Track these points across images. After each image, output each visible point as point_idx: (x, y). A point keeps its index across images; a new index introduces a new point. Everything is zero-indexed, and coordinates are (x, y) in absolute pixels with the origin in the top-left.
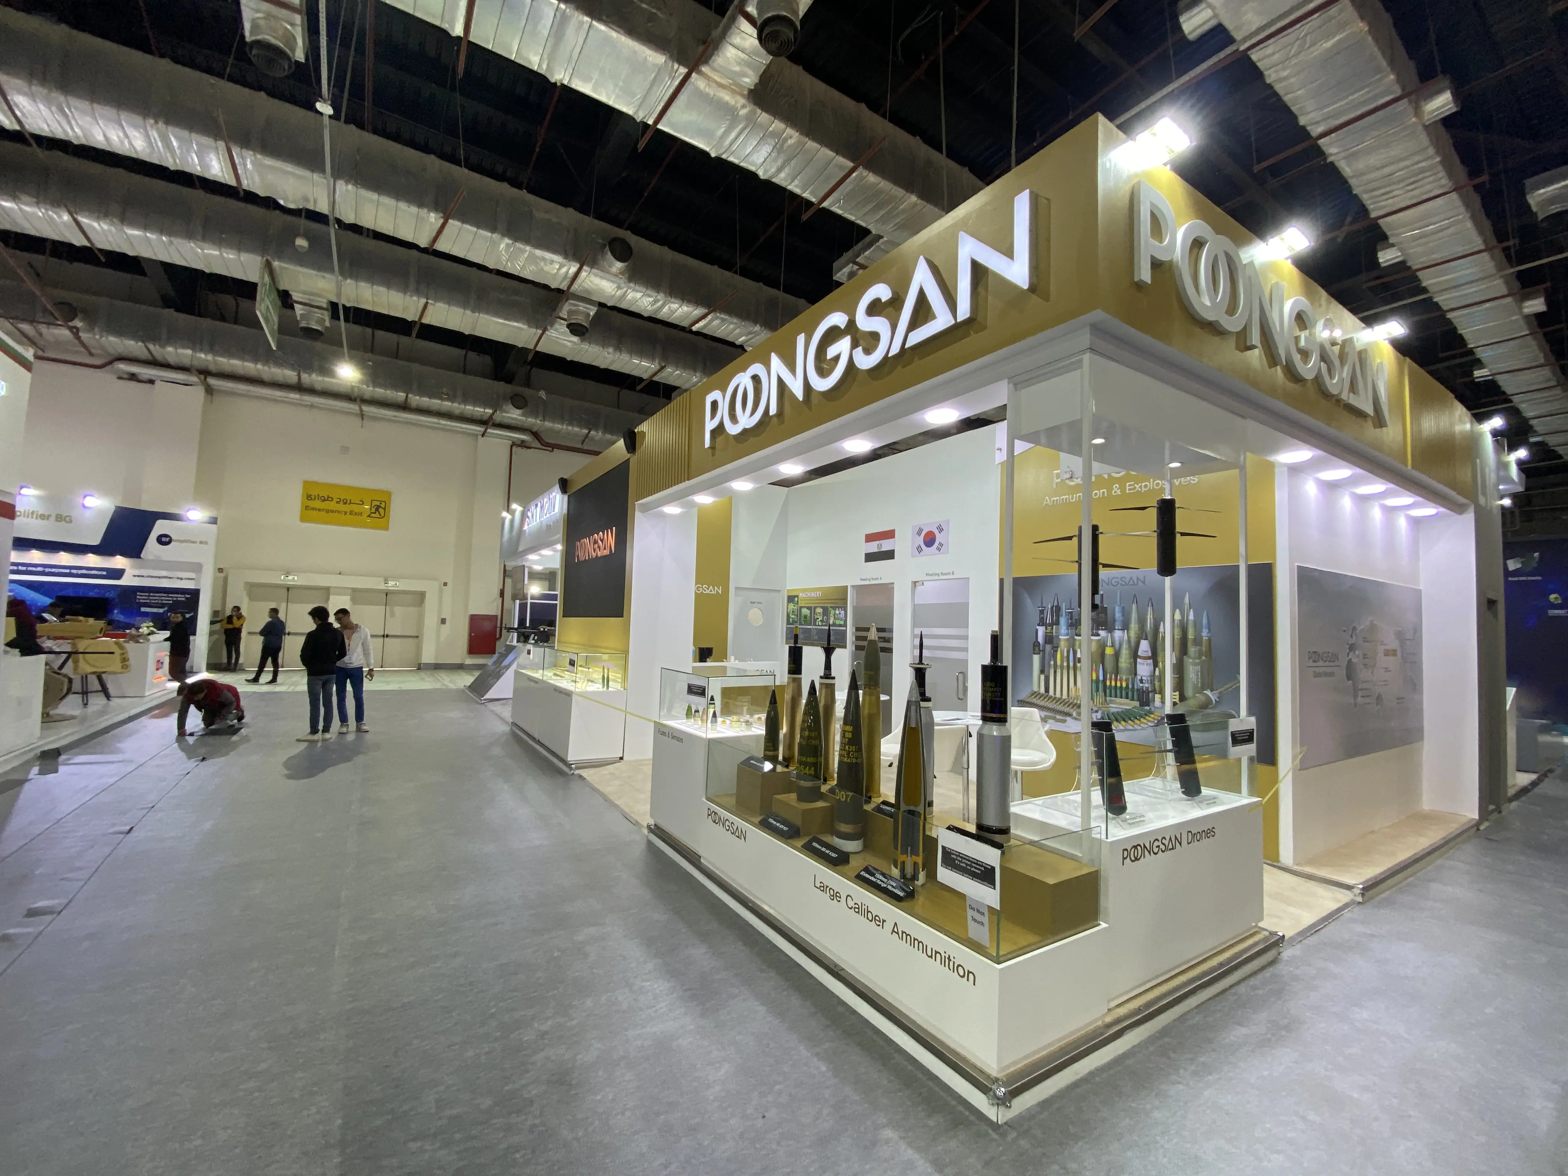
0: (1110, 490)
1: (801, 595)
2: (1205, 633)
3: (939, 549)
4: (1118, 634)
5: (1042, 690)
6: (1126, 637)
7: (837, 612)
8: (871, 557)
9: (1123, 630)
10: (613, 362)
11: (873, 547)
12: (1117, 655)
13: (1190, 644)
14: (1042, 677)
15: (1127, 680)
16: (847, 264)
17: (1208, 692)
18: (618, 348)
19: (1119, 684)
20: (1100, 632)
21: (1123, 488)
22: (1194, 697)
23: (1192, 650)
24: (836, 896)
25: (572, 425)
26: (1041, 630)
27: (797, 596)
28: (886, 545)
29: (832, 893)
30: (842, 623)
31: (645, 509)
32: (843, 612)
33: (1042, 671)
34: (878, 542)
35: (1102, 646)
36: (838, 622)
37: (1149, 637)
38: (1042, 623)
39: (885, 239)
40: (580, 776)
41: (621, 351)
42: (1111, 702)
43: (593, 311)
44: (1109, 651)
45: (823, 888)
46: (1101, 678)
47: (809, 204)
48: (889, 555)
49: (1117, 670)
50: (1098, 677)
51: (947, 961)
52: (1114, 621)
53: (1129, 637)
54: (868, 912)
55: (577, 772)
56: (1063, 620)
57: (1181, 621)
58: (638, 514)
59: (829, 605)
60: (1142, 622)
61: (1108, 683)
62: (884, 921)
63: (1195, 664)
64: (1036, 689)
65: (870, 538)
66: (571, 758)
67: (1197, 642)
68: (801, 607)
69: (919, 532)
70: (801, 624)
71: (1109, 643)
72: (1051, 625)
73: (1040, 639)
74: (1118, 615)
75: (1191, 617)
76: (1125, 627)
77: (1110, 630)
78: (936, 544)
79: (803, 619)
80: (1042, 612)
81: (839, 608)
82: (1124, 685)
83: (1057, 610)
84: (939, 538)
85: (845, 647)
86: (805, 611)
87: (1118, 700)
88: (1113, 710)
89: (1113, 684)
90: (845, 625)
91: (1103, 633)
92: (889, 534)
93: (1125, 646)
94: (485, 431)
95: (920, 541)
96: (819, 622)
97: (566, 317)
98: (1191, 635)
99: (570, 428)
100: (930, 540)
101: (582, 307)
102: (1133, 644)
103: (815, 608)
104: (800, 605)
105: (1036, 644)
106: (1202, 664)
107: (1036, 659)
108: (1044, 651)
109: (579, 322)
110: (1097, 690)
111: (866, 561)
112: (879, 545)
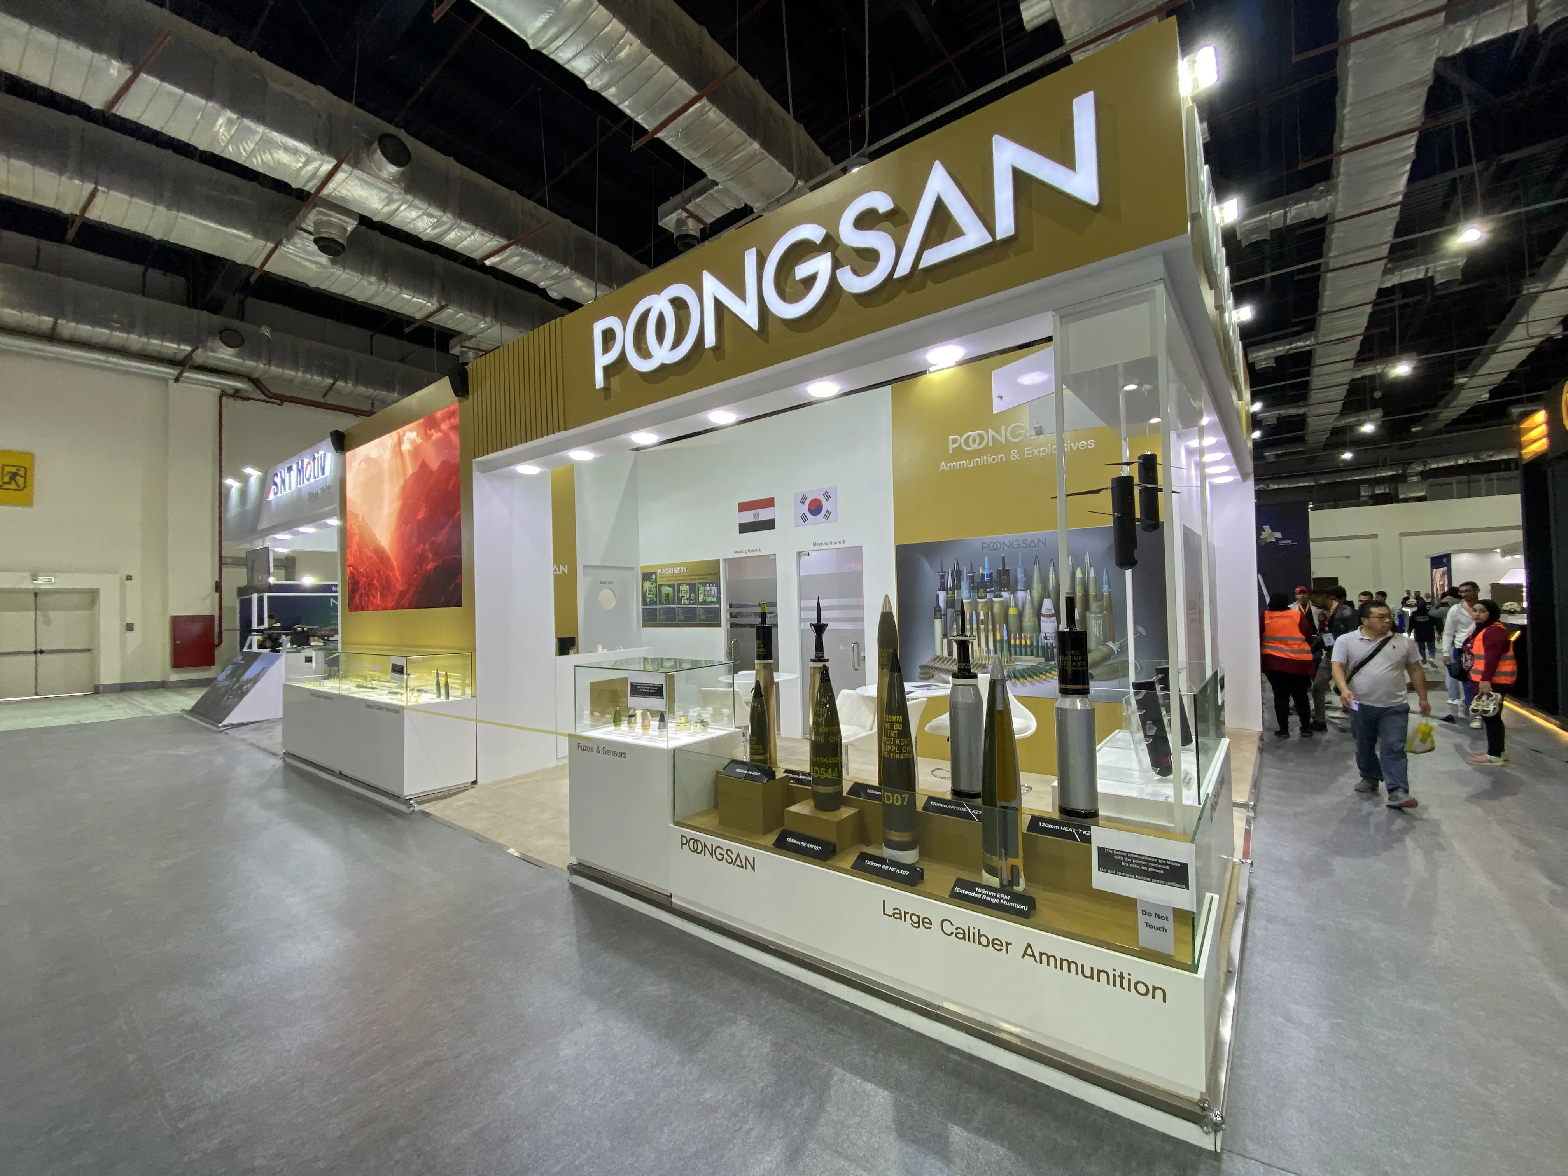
0: (1008, 455)
1: (659, 571)
2: (1105, 589)
3: (826, 517)
4: (1020, 594)
5: (946, 654)
6: (1029, 597)
7: (708, 588)
8: (745, 528)
9: (1026, 590)
10: (376, 294)
11: (749, 517)
12: (1020, 615)
13: (1091, 600)
14: (945, 641)
15: (1031, 638)
16: (675, 209)
17: (1110, 644)
18: (383, 277)
19: (1023, 642)
20: (1003, 594)
21: (1020, 453)
22: (1097, 649)
23: (1094, 606)
24: (923, 922)
25: (311, 373)
26: (942, 595)
27: (655, 573)
28: (764, 514)
29: (915, 919)
30: (715, 599)
31: (486, 468)
32: (715, 588)
33: (945, 636)
34: (754, 511)
35: (1006, 607)
36: (709, 599)
37: (1052, 595)
38: (943, 587)
39: (720, 187)
40: (426, 814)
41: (387, 281)
42: (1016, 660)
43: (351, 225)
44: (1012, 611)
45: (899, 915)
46: (1005, 638)
47: (642, 130)
48: (769, 525)
49: (1021, 630)
50: (1002, 636)
51: (1119, 979)
52: (1017, 581)
53: (1031, 597)
54: (980, 936)
55: (417, 808)
56: (964, 584)
57: (1083, 579)
58: (477, 476)
59: (697, 581)
60: (1044, 581)
61: (1013, 642)
62: (1008, 944)
63: (1097, 619)
64: (938, 653)
65: (744, 507)
66: (408, 791)
67: (1099, 597)
68: (660, 586)
69: (804, 499)
70: (661, 604)
71: (1012, 604)
72: (953, 589)
73: (942, 604)
74: (1020, 576)
75: (1092, 575)
76: (1028, 587)
77: (1013, 591)
78: (823, 513)
79: (663, 598)
80: (942, 577)
81: (709, 584)
82: (1029, 643)
83: (957, 575)
84: (826, 505)
85: (720, 625)
86: (667, 590)
87: (1024, 657)
88: (1020, 668)
89: (1018, 642)
90: (719, 601)
91: (1005, 594)
92: (769, 503)
93: (1028, 606)
94: (180, 375)
95: (805, 508)
96: (685, 600)
97: (311, 229)
98: (1092, 592)
99: (308, 376)
100: (816, 508)
101: (336, 217)
102: (1036, 604)
103: (679, 585)
104: (659, 583)
105: (937, 609)
106: (1103, 618)
107: (938, 624)
108: (945, 615)
109: (332, 236)
110: (1002, 650)
111: (740, 532)
112: (754, 515)
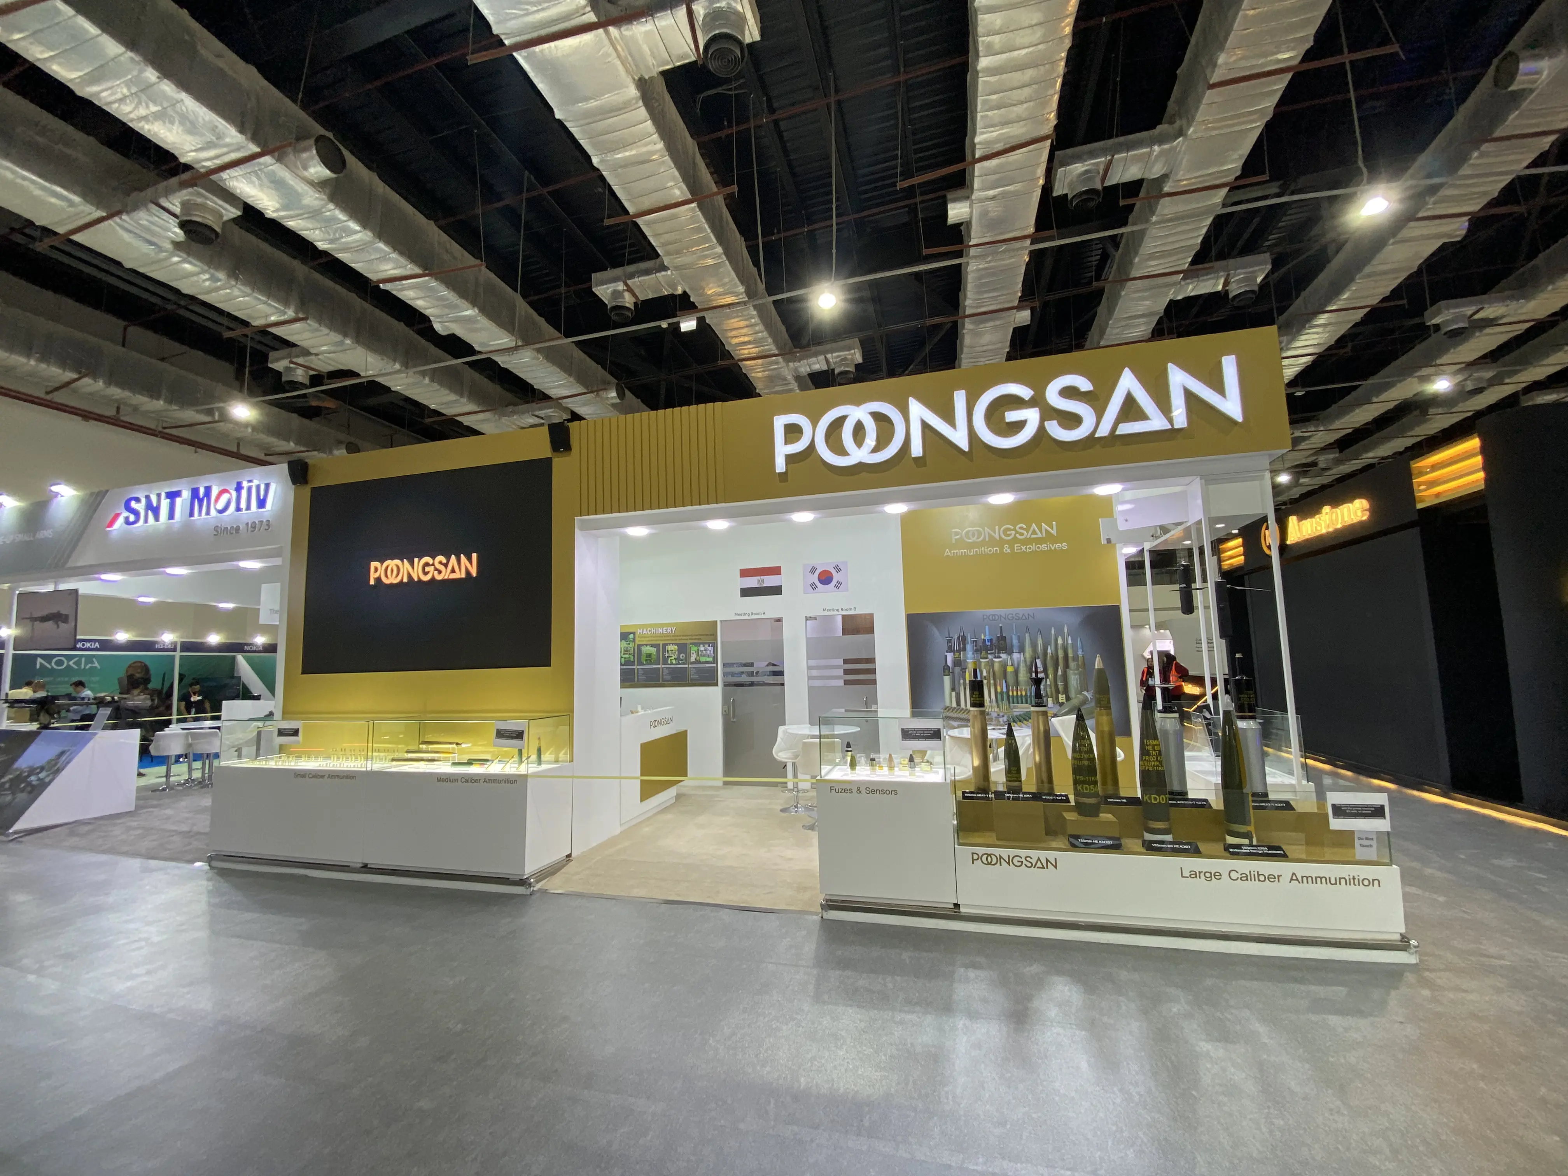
0: (1002, 548)
1: (639, 631)
2: (1080, 653)
3: (837, 588)
4: (1016, 656)
5: (954, 705)
6: (1022, 658)
7: (702, 648)
8: (746, 592)
9: (1019, 652)
11: (752, 582)
12: (1016, 672)
13: (1070, 660)
14: (954, 694)
15: (1026, 690)
16: (619, 279)
17: (1085, 693)
19: (1019, 693)
20: (1002, 655)
21: (1012, 548)
22: (1076, 697)
23: (1072, 664)
24: (1217, 876)
26: (950, 657)
27: (634, 633)
28: (769, 581)
29: (1208, 875)
30: (711, 659)
32: (710, 648)
33: (953, 689)
34: (757, 578)
35: (1004, 666)
36: (703, 659)
37: (1041, 656)
38: (950, 649)
40: (544, 892)
42: (1014, 707)
44: (1010, 669)
45: (1195, 875)
46: (1005, 690)
47: (626, 212)
48: (776, 590)
49: (1017, 683)
50: (1002, 689)
51: (1353, 881)
52: (1012, 646)
53: (1025, 658)
54: (1259, 875)
56: (969, 647)
57: (1063, 645)
58: (578, 533)
59: (688, 642)
60: (1034, 646)
61: (1011, 694)
62: (1279, 876)
63: (1075, 674)
64: (948, 704)
65: (745, 573)
67: (1076, 658)
68: (640, 646)
69: (813, 570)
70: (640, 663)
71: (1009, 663)
72: (959, 651)
73: (950, 663)
74: (1015, 642)
75: (1070, 642)
76: (1022, 650)
77: (1010, 653)
78: (834, 582)
79: (643, 659)
80: (949, 641)
81: (704, 644)
82: (1024, 694)
83: (963, 640)
84: (836, 577)
85: (717, 685)
86: (647, 650)
87: (1020, 705)
88: (1018, 714)
89: (1015, 693)
90: (715, 660)
91: (1004, 656)
92: (776, 571)
93: (1022, 664)
95: (814, 578)
96: (672, 659)
97: (176, 209)
98: (1070, 655)
100: (826, 578)
102: (1028, 663)
103: (665, 645)
104: (637, 642)
105: (946, 668)
106: (1080, 674)
107: (947, 680)
108: (953, 673)
110: (1002, 699)
111: (742, 596)
112: (759, 581)
